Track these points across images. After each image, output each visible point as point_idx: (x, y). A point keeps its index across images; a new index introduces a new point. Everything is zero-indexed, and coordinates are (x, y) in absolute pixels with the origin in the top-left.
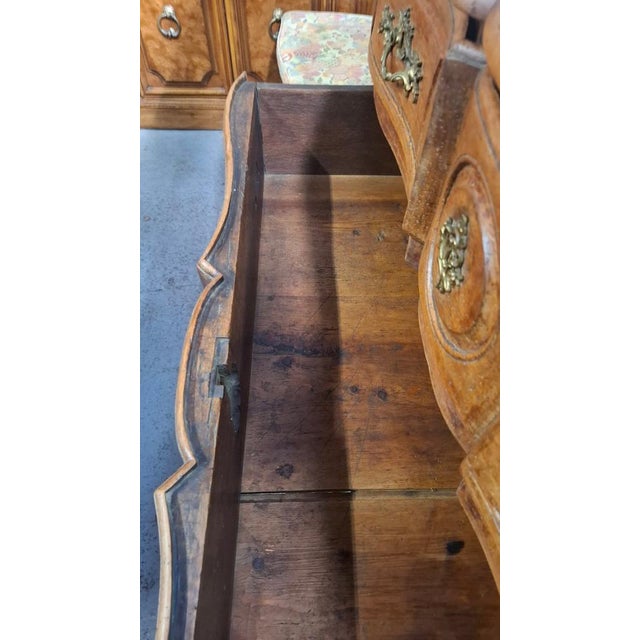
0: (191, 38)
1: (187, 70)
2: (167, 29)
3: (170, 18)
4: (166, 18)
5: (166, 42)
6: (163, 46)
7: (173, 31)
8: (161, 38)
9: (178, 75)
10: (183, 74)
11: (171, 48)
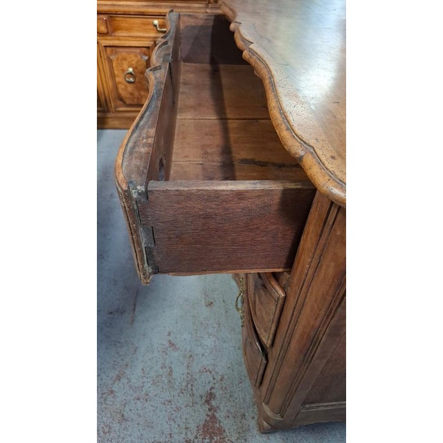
0: (140, 83)
1: (138, 99)
2: (129, 78)
3: (131, 74)
4: (128, 73)
5: (128, 85)
6: (126, 87)
7: (131, 80)
8: (125, 83)
9: (133, 101)
10: (135, 100)
11: (130, 88)
